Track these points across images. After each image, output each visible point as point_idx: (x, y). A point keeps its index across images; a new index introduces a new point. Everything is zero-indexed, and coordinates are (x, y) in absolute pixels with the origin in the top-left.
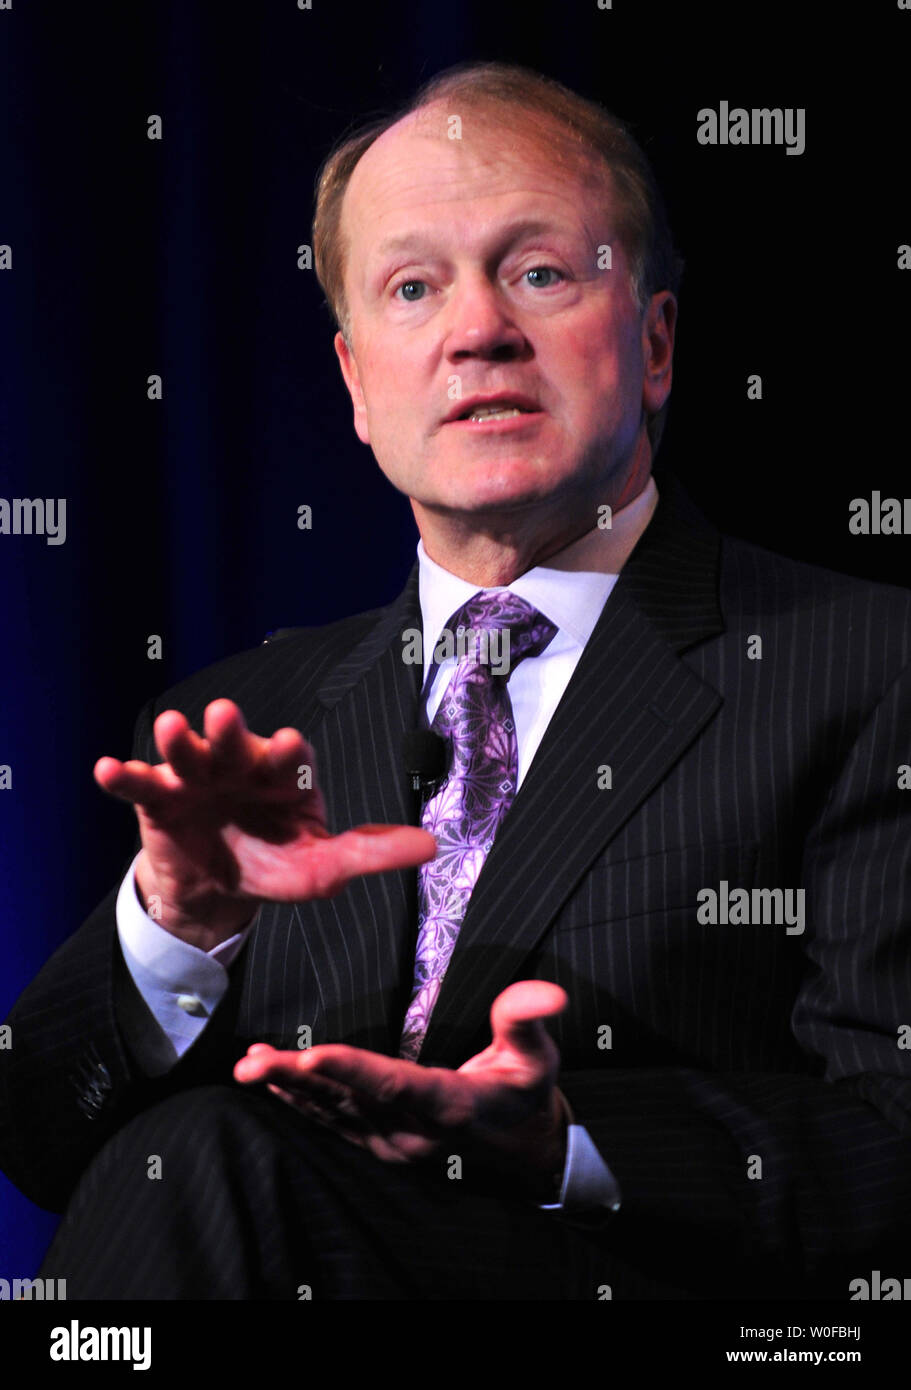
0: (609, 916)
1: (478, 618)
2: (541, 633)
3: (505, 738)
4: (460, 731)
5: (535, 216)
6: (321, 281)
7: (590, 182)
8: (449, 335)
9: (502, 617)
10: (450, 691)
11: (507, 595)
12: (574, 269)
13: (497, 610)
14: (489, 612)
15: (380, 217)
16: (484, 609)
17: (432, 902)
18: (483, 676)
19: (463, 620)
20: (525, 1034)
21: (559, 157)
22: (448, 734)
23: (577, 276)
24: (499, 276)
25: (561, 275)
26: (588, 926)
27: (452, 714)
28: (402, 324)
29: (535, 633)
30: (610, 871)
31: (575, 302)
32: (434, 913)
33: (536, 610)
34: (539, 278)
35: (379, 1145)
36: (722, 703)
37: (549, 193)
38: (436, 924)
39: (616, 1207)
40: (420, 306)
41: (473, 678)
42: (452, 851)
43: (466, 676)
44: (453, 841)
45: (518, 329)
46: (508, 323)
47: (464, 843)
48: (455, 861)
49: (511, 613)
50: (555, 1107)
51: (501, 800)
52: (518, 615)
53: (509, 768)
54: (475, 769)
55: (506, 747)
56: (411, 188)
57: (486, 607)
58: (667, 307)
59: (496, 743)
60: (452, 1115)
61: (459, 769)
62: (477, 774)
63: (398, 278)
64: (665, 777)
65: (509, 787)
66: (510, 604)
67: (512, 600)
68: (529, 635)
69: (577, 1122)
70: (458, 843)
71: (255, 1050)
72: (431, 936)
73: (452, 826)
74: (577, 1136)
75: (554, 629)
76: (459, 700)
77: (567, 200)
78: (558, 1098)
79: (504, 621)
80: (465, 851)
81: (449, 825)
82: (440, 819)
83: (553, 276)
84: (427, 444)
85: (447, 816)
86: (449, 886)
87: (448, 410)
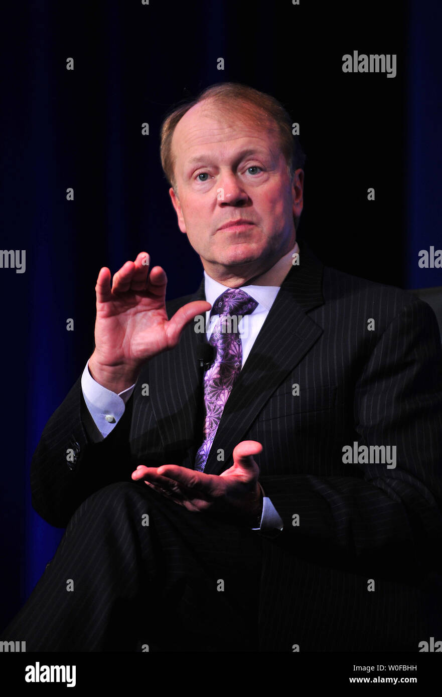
0: (278, 416)
1: (227, 300)
2: (252, 305)
3: (237, 346)
4: (219, 344)
5: (251, 147)
7: (270, 131)
9: (237, 299)
11: (239, 291)
12: (266, 167)
13: (234, 296)
14: (231, 297)
16: (229, 296)
17: (208, 410)
19: (221, 300)
20: (246, 461)
21: (259, 123)
22: (214, 345)
23: (268, 169)
24: (237, 171)
25: (261, 169)
28: (200, 190)
29: (249, 305)
31: (267, 180)
32: (209, 415)
33: (250, 296)
34: (253, 171)
35: (188, 504)
36: (323, 332)
37: (255, 137)
38: (210, 419)
39: (282, 529)
40: (207, 183)
44: (216, 387)
45: (246, 193)
46: (242, 191)
47: (220, 388)
48: (217, 394)
49: (240, 297)
50: (258, 489)
51: (235, 371)
52: (243, 298)
53: (239, 358)
54: (225, 358)
55: (238, 350)
56: (201, 137)
58: (300, 175)
59: (233, 348)
60: (216, 493)
61: (219, 359)
62: (227, 360)
64: (300, 361)
65: (238, 365)
66: (239, 294)
67: (241, 293)
68: (247, 306)
69: (266, 496)
71: (139, 467)
72: (207, 424)
73: (216, 380)
74: (266, 501)
75: (257, 304)
77: (262, 139)
78: (258, 486)
79: (237, 301)
80: (221, 390)
82: (211, 378)
83: (258, 170)
84: (211, 238)
85: (214, 377)
86: (215, 404)
87: (220, 226)
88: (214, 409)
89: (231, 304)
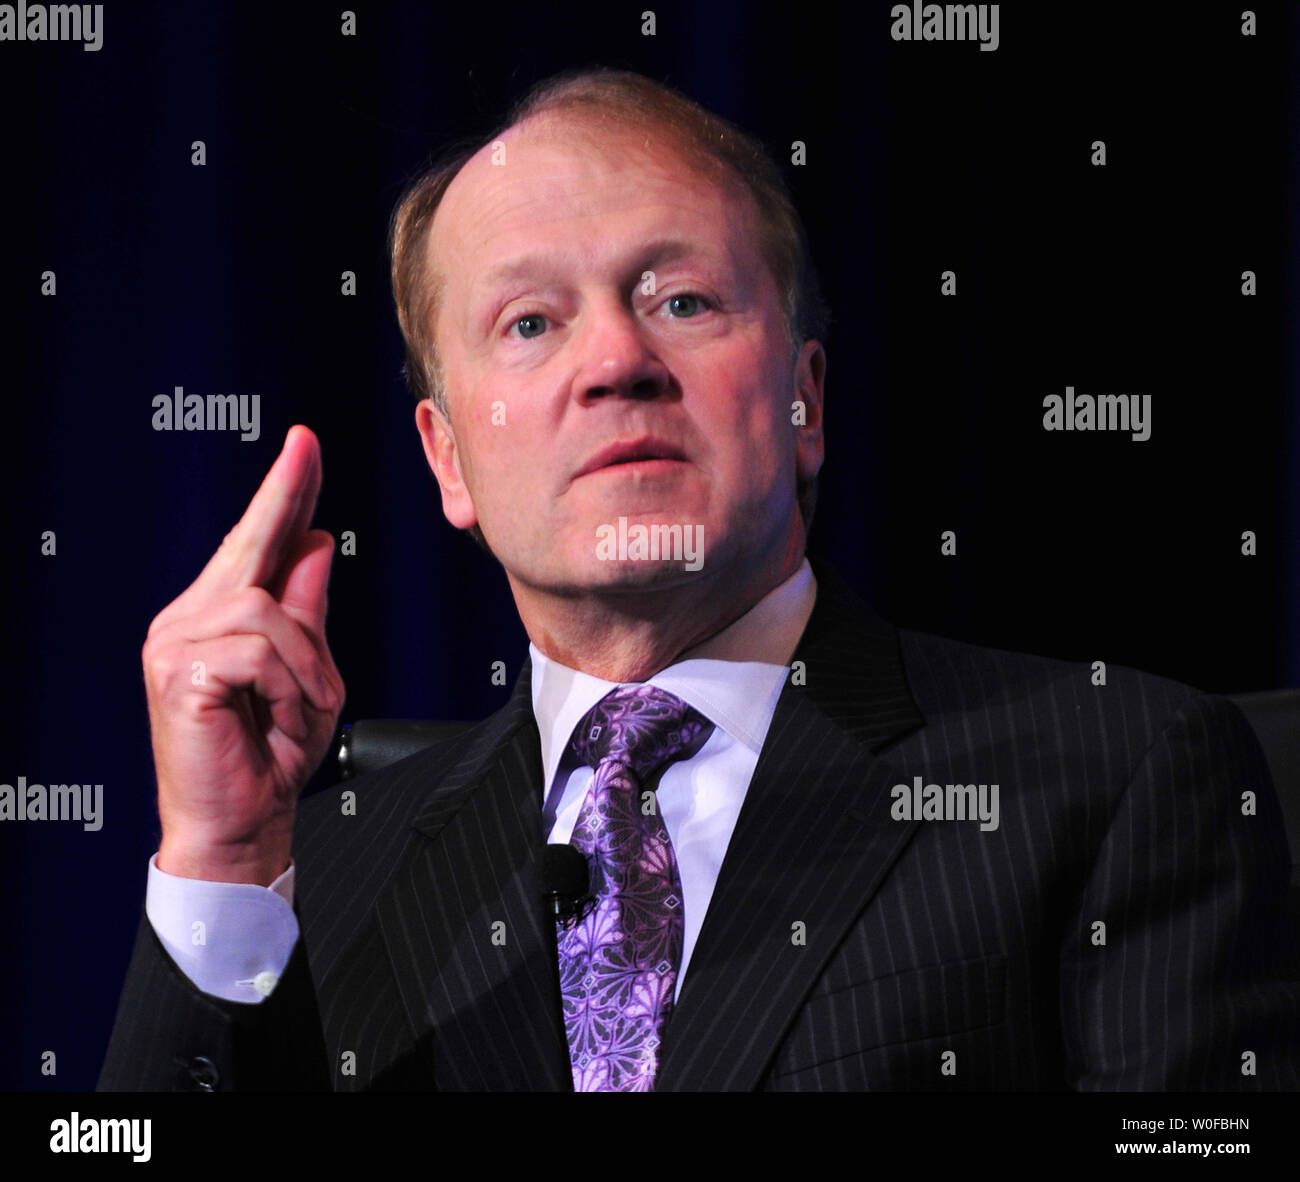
0: (837, 1053)
1: (616, 716)
2: (691, 732)
3: (661, 850)
4: (606, 845)
5: (675, 236)
6: (406, 335)
8: (578, 372)
9: (646, 713)
10: (591, 799)
11: (649, 690)
12: (721, 298)
13: (638, 705)
14: (630, 709)
15: (485, 243)
16: (623, 705)
17: (599, 1037)
18: (629, 780)
19: (597, 719)
23: (727, 307)
24: (634, 305)
25: (708, 305)
26: (814, 1066)
27: (594, 826)
28: (516, 364)
29: (687, 732)
30: (831, 1001)
31: (725, 335)
32: (603, 1049)
33: (685, 704)
34: (683, 306)
38: (608, 1061)
41: (617, 783)
42: (617, 978)
43: (609, 780)
44: (617, 967)
45: (661, 362)
46: (650, 355)
47: (630, 968)
48: (621, 989)
49: (657, 708)
51: (668, 917)
52: (665, 711)
53: (672, 882)
54: (631, 885)
55: (665, 859)
56: (522, 205)
57: (626, 703)
59: (652, 856)
61: (611, 887)
62: (635, 890)
63: (510, 313)
65: (675, 902)
66: (656, 699)
67: (656, 694)
68: (677, 733)
70: (624, 968)
72: (603, 1075)
73: (613, 950)
75: (709, 726)
76: (602, 808)
79: (648, 717)
80: (633, 976)
81: (609, 950)
82: (596, 945)
83: (699, 304)
84: (555, 505)
85: (604, 940)
86: (619, 1016)
87: (580, 463)
88: (619, 1032)
89: (631, 726)
